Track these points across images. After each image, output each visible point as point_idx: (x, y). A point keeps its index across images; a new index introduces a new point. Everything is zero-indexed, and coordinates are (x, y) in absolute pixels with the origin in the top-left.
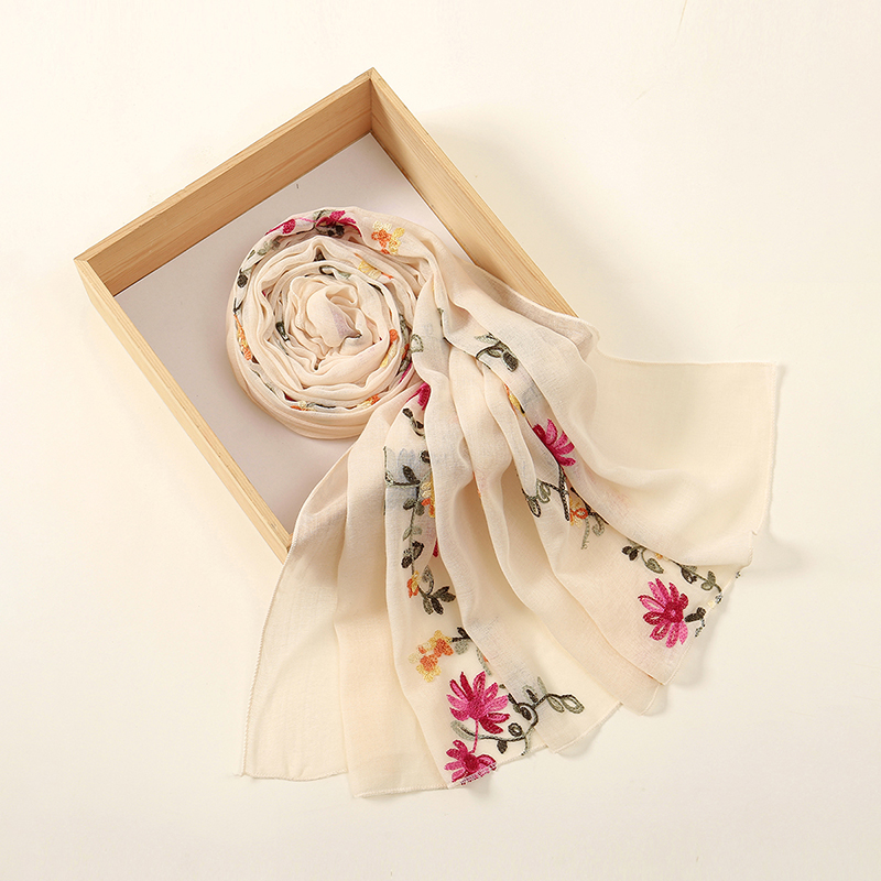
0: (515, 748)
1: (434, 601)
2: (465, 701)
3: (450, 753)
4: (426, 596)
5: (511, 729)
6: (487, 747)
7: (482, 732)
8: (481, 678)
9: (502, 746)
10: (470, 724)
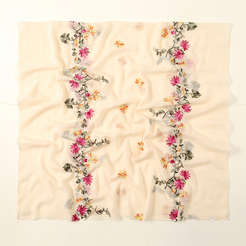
0: (84, 219)
1: (84, 192)
2: (80, 209)
3: (73, 216)
4: (82, 191)
5: (85, 216)
6: (80, 217)
7: (80, 214)
8: (84, 207)
9: (82, 218)
10: (79, 213)
